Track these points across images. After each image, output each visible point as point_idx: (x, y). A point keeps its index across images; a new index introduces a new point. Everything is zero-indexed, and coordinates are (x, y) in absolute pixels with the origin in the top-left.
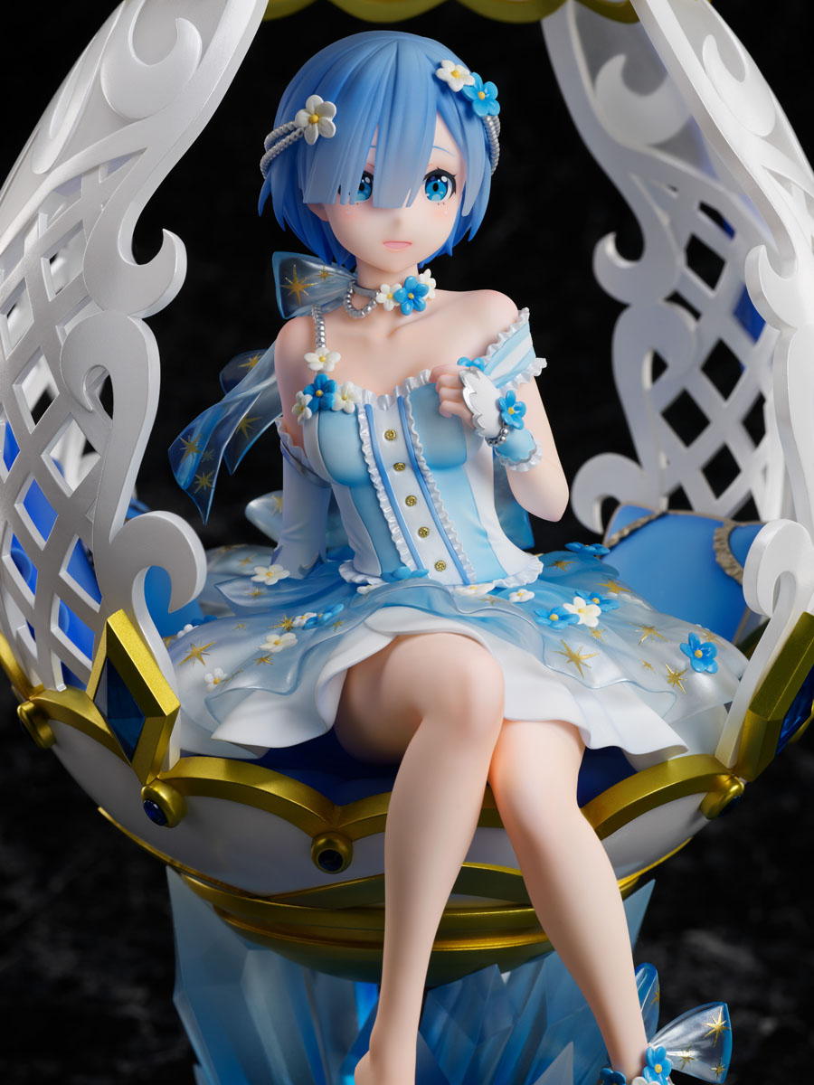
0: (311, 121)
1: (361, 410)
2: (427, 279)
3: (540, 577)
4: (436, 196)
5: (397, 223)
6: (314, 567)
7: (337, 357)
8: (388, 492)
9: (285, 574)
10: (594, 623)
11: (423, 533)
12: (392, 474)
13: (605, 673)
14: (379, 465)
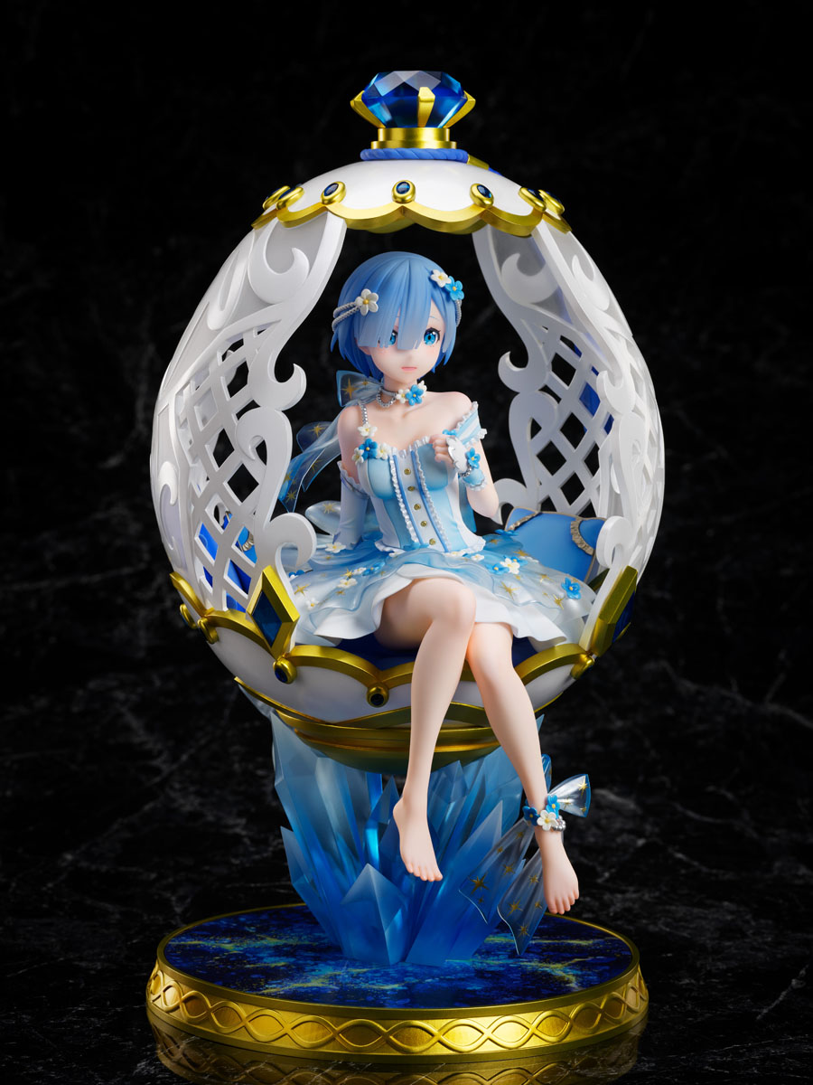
0: (364, 303)
1: (391, 458)
2: (422, 386)
3: (485, 548)
4: (430, 342)
5: (410, 358)
6: (358, 544)
7: (375, 429)
8: (404, 502)
9: (344, 547)
10: (517, 572)
11: (424, 524)
12: (406, 493)
13: (524, 596)
14: (400, 489)
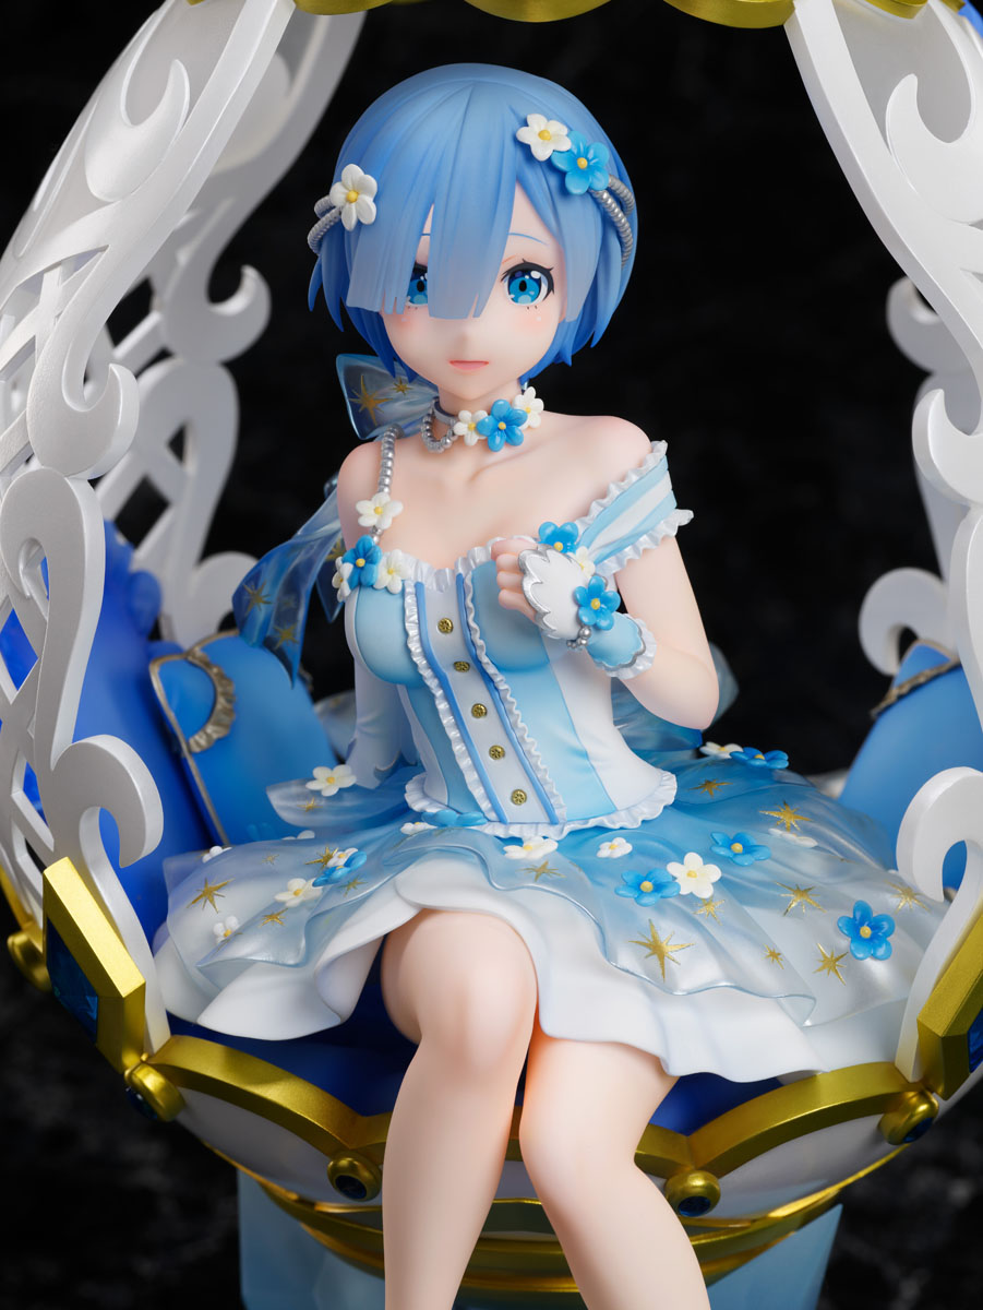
0: (349, 201)
1: (410, 589)
4: (524, 297)
5: (462, 341)
7: (398, 508)
8: (449, 697)
9: (349, 782)
10: (706, 892)
11: (496, 753)
12: (454, 677)
13: (699, 969)
